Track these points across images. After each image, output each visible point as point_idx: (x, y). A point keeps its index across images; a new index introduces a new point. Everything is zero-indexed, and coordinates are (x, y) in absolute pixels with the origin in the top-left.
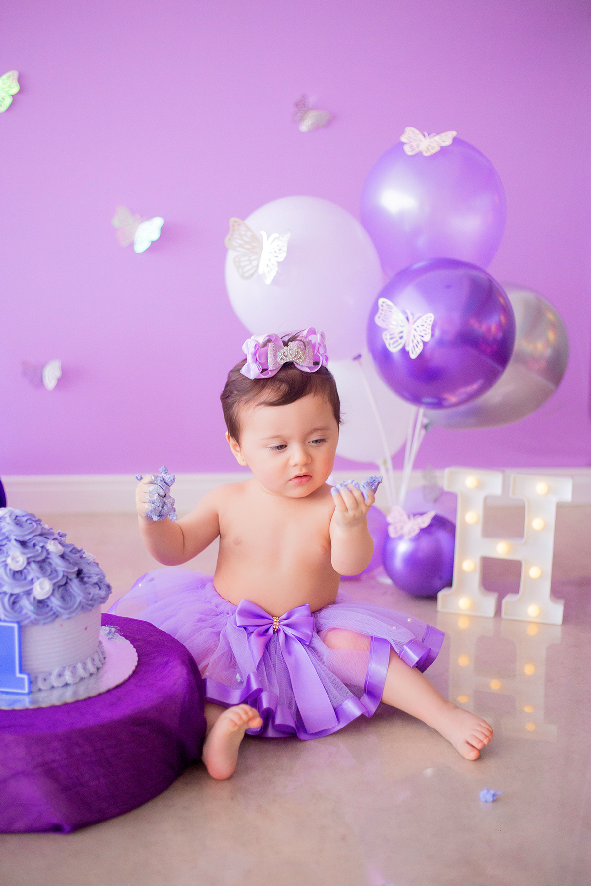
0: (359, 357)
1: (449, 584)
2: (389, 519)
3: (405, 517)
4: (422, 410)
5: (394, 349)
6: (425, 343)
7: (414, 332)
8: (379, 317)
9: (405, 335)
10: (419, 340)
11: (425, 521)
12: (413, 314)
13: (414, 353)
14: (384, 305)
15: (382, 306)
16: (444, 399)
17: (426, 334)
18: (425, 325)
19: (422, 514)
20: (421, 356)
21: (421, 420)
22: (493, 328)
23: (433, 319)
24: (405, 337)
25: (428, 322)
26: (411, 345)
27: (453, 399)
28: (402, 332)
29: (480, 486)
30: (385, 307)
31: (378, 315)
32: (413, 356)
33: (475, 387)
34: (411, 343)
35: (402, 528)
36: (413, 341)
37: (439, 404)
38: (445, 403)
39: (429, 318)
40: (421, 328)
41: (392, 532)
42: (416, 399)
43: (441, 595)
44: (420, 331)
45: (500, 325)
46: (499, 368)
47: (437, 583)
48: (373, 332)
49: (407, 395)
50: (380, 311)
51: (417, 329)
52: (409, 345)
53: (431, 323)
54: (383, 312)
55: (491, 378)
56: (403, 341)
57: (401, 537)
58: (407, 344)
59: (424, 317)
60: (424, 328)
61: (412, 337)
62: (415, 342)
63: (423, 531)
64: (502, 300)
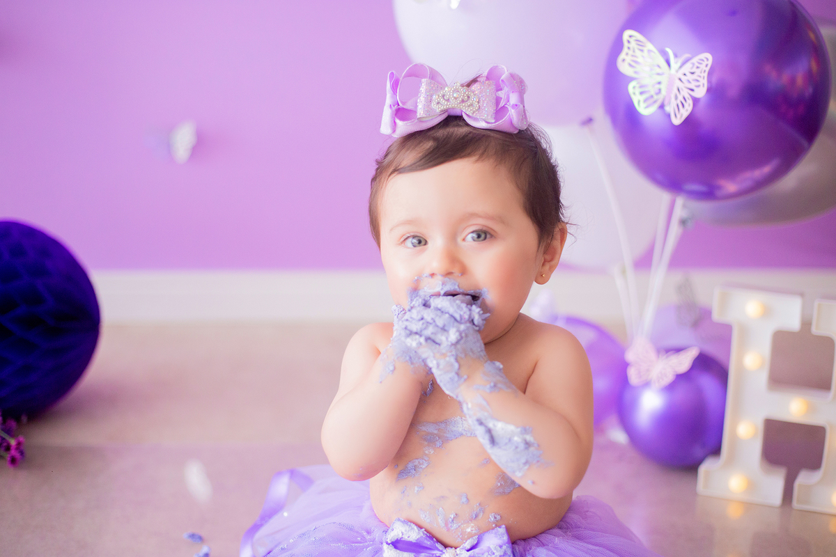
0: (589, 121)
1: (716, 451)
2: (630, 356)
3: (652, 355)
4: (680, 201)
5: (645, 109)
6: (696, 101)
7: (678, 83)
8: (624, 60)
9: (663, 87)
10: (687, 96)
11: (683, 362)
12: (676, 56)
13: (678, 116)
14: (632, 40)
15: (629, 42)
16: (719, 188)
17: (698, 86)
18: (698, 72)
19: (678, 350)
20: (689, 120)
21: (679, 212)
22: (800, 81)
23: (710, 63)
24: (664, 92)
25: (703, 67)
26: (674, 103)
27: (730, 187)
28: (659, 83)
29: (767, 312)
30: (633, 44)
31: (622, 56)
32: (677, 121)
33: (767, 169)
34: (673, 99)
35: (648, 370)
36: (676, 98)
37: (709, 194)
38: (719, 193)
39: (705, 60)
40: (690, 77)
41: (633, 376)
42: (673, 184)
43: (704, 469)
44: (689, 82)
45: (809, 75)
46: (804, 143)
47: (698, 451)
48: (614, 83)
49: (659, 177)
50: (625, 50)
51: (684, 78)
52: (669, 103)
53: (707, 69)
54: (631, 52)
55: (790, 156)
56: (660, 97)
57: (647, 384)
58: (666, 103)
59: (695, 60)
60: (695, 77)
61: (675, 91)
62: (680, 98)
63: (680, 378)
64: (812, 36)
